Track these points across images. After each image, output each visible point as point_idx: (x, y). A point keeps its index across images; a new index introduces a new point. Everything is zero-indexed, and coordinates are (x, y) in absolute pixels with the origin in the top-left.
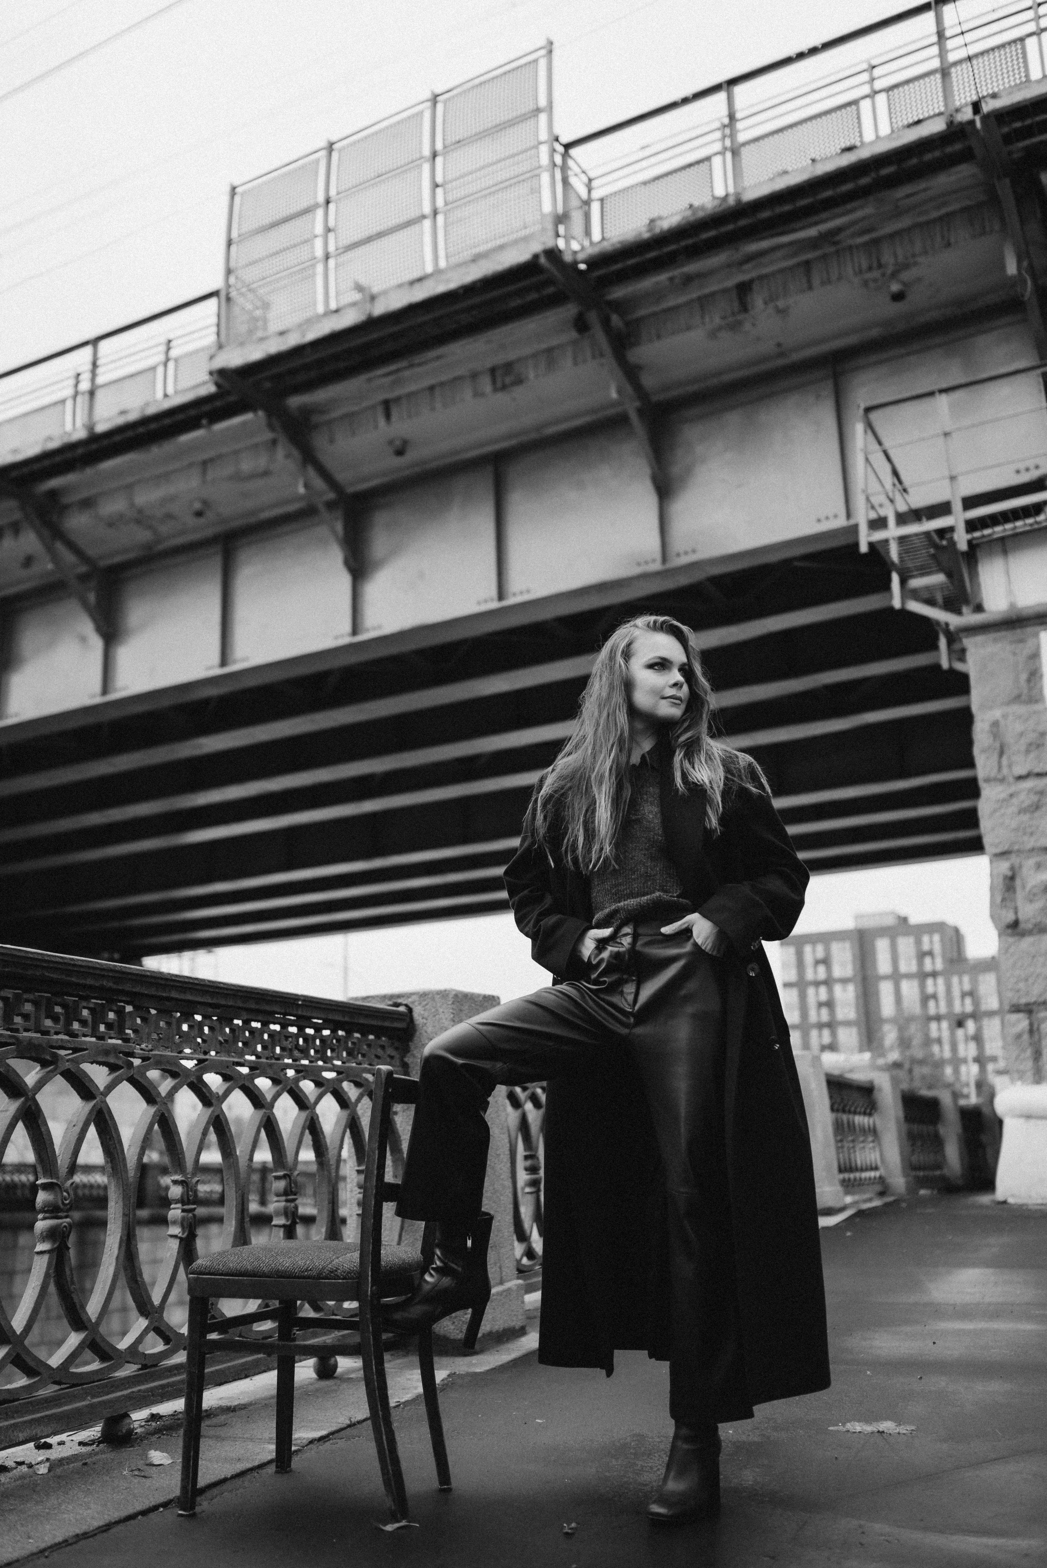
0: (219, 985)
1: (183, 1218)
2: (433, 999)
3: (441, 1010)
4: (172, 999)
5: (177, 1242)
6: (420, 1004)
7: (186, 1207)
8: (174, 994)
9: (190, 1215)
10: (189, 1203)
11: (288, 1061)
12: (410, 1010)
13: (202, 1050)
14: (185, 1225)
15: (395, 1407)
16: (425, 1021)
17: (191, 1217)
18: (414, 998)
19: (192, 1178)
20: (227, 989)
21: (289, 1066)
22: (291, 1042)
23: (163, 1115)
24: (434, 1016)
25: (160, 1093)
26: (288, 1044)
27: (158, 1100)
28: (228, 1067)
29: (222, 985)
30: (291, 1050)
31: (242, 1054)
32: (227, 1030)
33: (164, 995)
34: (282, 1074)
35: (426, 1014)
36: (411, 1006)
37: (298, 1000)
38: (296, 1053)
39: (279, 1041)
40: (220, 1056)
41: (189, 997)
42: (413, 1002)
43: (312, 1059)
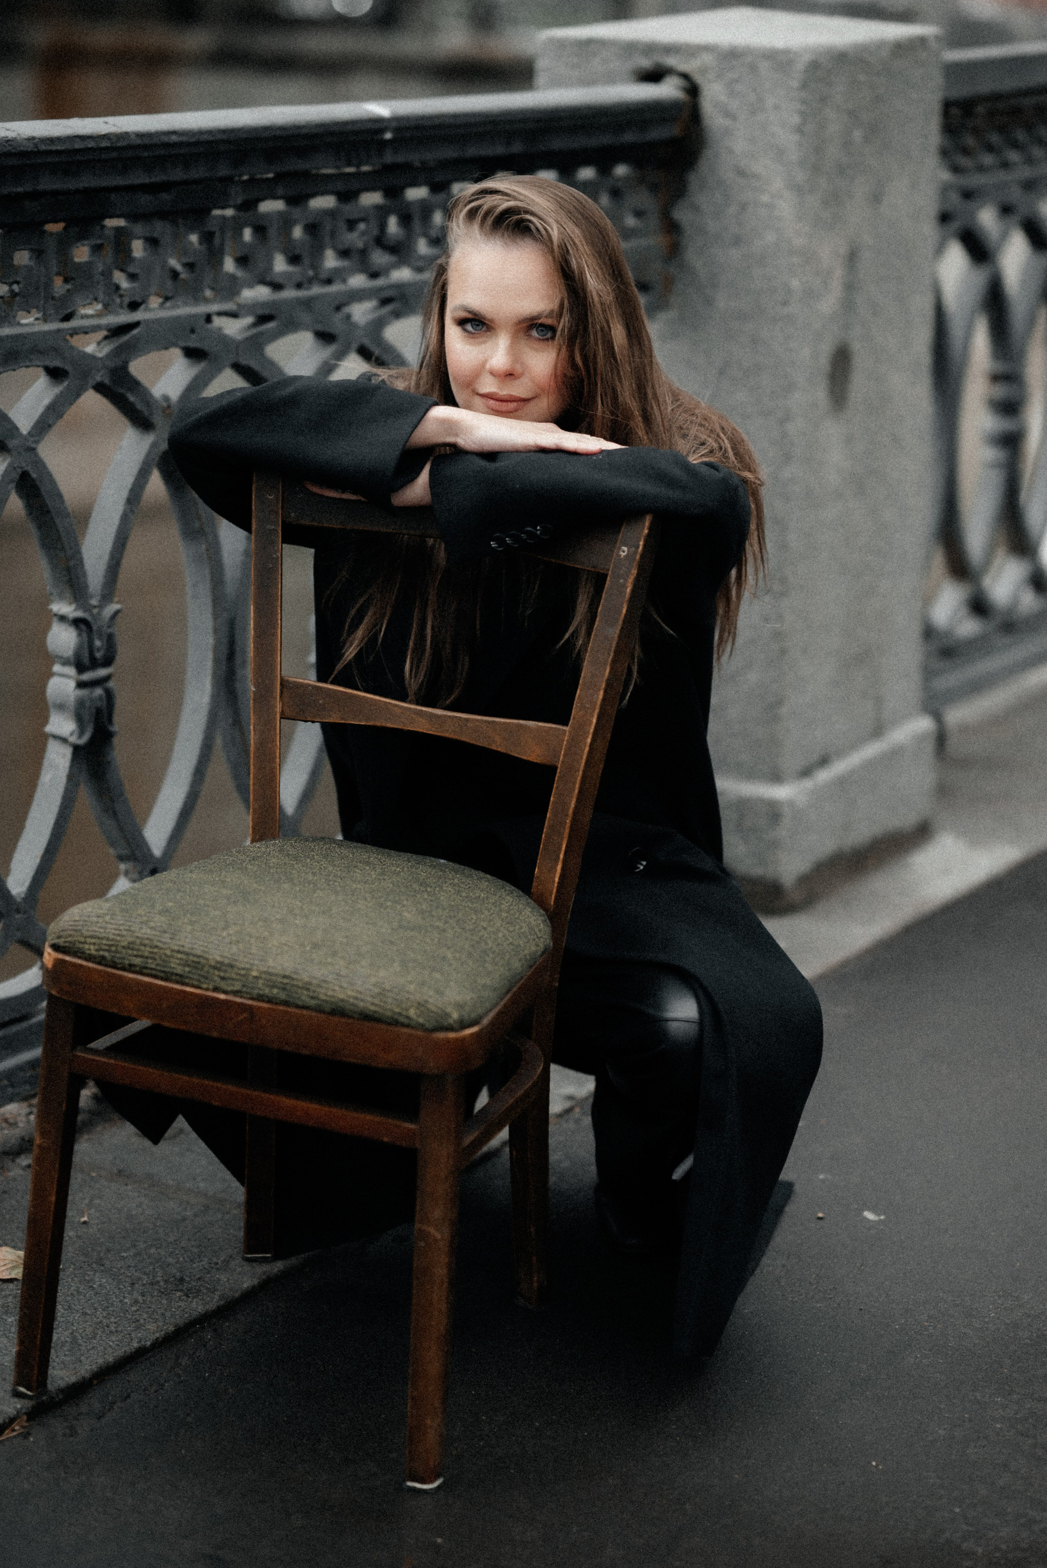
0: (165, 139)
1: (80, 704)
2: (753, 68)
3: (770, 101)
4: (44, 193)
5: (68, 752)
6: (719, 76)
7: (87, 676)
8: (47, 183)
9: (99, 692)
10: (94, 664)
11: (358, 281)
12: (693, 90)
13: (127, 300)
14: (86, 718)
15: (560, 1116)
16: (727, 122)
17: (100, 697)
18: (707, 59)
19: (101, 607)
20: (189, 144)
21: (358, 296)
22: (363, 233)
23: (25, 475)
24: (753, 113)
25: (17, 429)
26: (355, 239)
27: (12, 443)
28: (193, 331)
29: (174, 138)
30: (364, 253)
31: (231, 288)
32: (194, 238)
33: (20, 189)
34: (338, 317)
35: (734, 105)
36: (698, 79)
37: (382, 131)
38: (379, 258)
39: (333, 234)
40: (173, 307)
41: (87, 181)
42: (704, 71)
43: (421, 264)
